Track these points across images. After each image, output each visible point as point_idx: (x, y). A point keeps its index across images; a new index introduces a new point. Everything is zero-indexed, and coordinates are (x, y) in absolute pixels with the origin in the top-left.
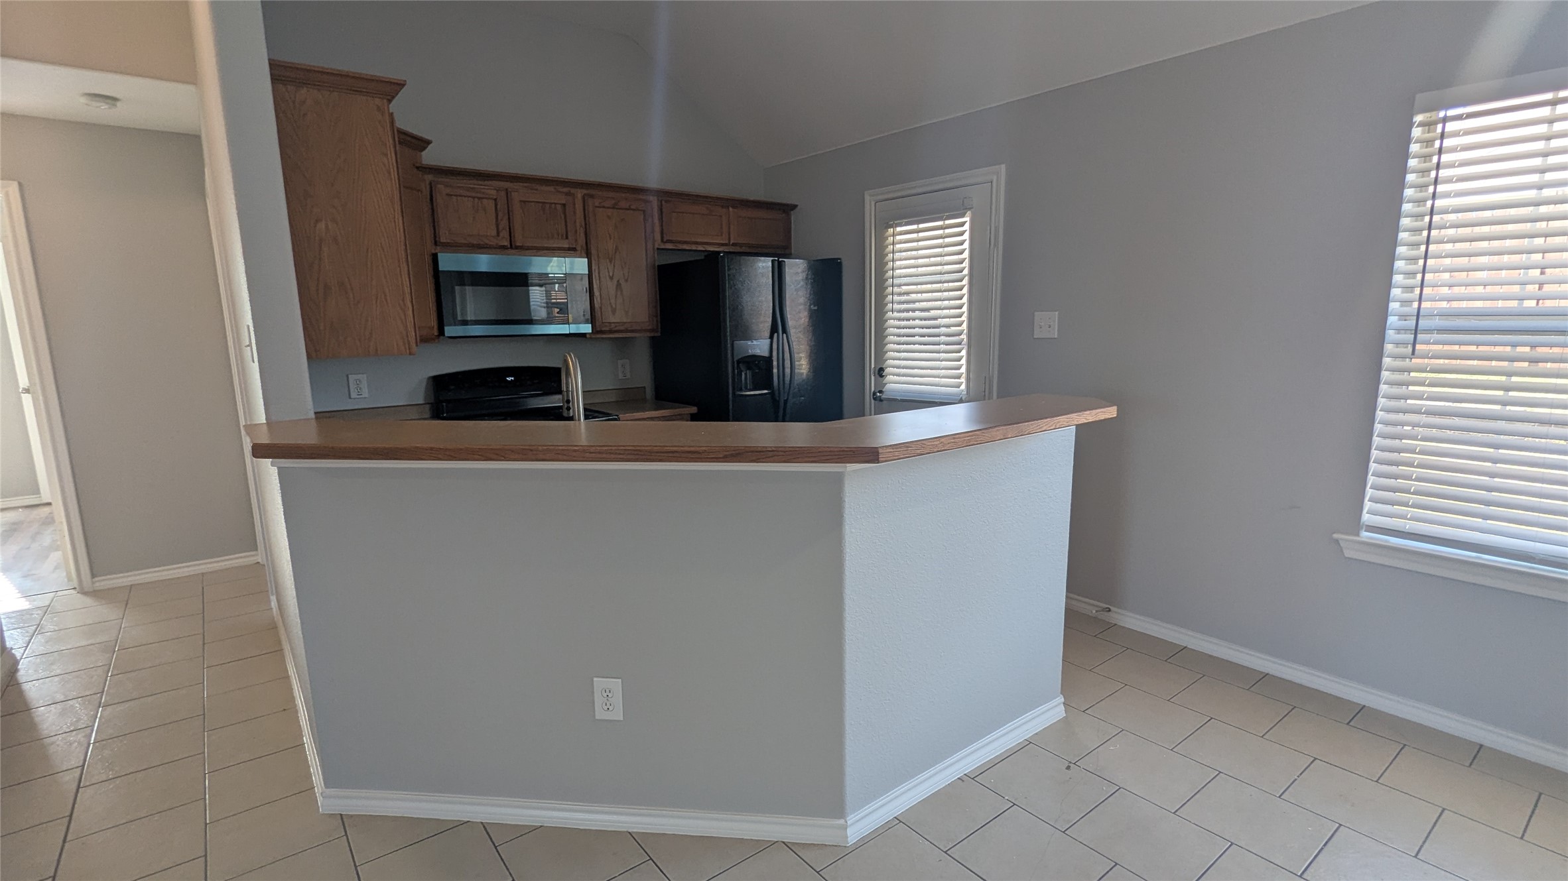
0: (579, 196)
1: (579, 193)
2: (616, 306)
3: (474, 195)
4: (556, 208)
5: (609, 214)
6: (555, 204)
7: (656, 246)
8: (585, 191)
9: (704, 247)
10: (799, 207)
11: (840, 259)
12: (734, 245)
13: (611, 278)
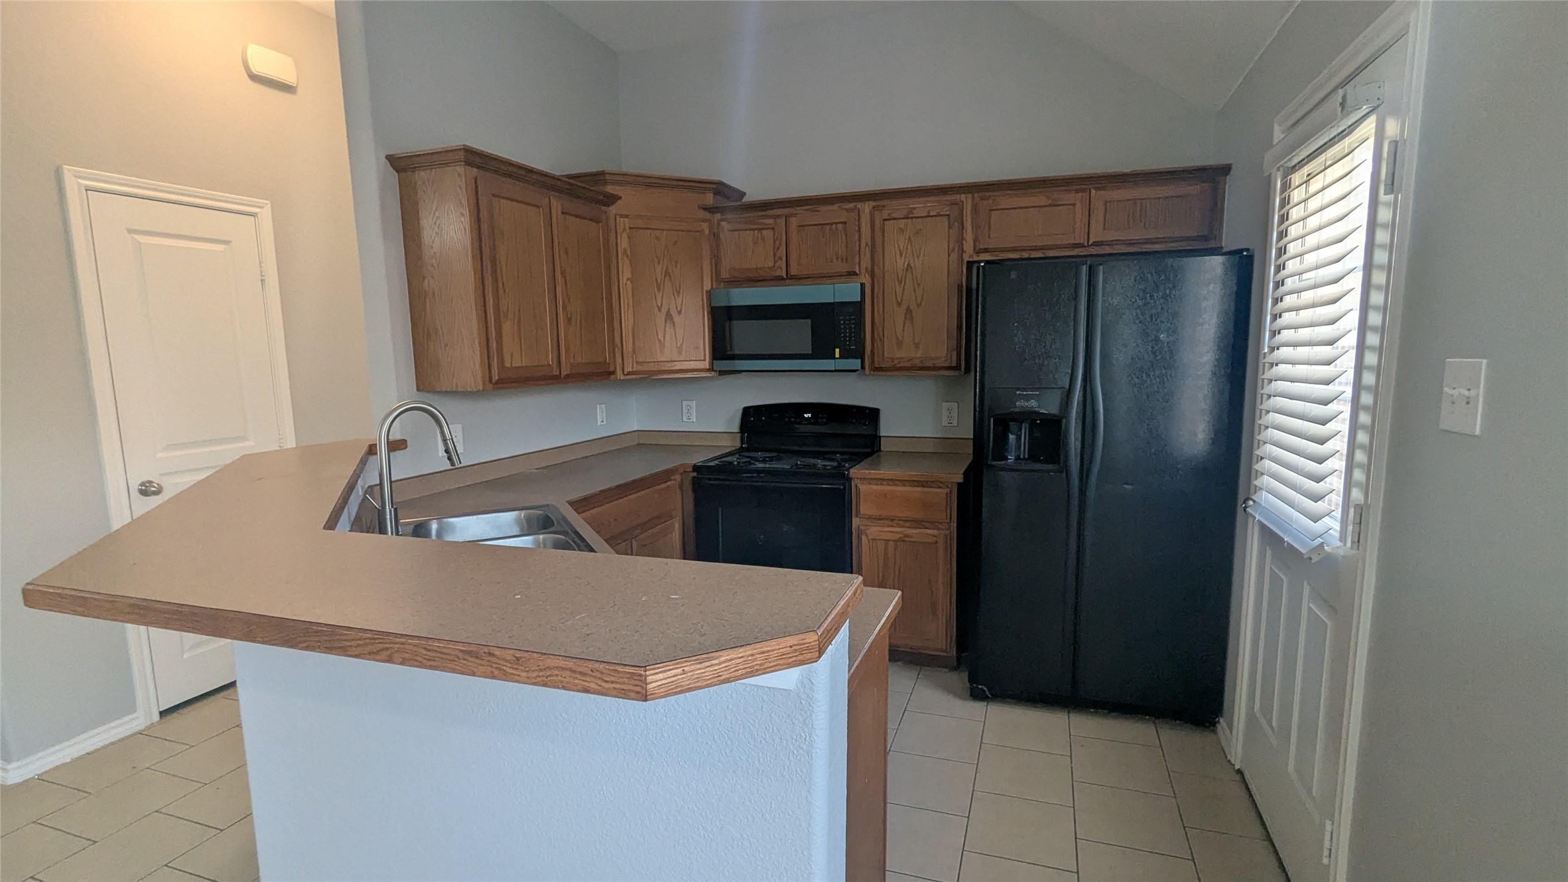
0: (867, 210)
1: (866, 208)
2: (903, 337)
3: (753, 227)
4: (837, 229)
5: (902, 226)
6: (836, 223)
7: (966, 258)
8: (872, 204)
9: (1043, 253)
10: (1233, 166)
11: (1248, 250)
12: (1096, 244)
13: (899, 304)
